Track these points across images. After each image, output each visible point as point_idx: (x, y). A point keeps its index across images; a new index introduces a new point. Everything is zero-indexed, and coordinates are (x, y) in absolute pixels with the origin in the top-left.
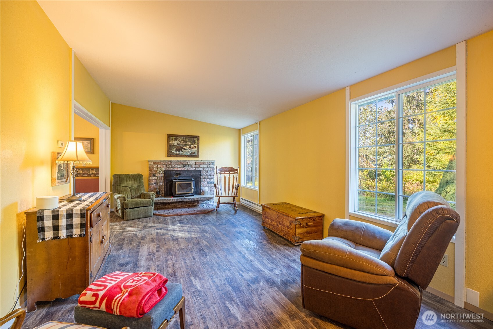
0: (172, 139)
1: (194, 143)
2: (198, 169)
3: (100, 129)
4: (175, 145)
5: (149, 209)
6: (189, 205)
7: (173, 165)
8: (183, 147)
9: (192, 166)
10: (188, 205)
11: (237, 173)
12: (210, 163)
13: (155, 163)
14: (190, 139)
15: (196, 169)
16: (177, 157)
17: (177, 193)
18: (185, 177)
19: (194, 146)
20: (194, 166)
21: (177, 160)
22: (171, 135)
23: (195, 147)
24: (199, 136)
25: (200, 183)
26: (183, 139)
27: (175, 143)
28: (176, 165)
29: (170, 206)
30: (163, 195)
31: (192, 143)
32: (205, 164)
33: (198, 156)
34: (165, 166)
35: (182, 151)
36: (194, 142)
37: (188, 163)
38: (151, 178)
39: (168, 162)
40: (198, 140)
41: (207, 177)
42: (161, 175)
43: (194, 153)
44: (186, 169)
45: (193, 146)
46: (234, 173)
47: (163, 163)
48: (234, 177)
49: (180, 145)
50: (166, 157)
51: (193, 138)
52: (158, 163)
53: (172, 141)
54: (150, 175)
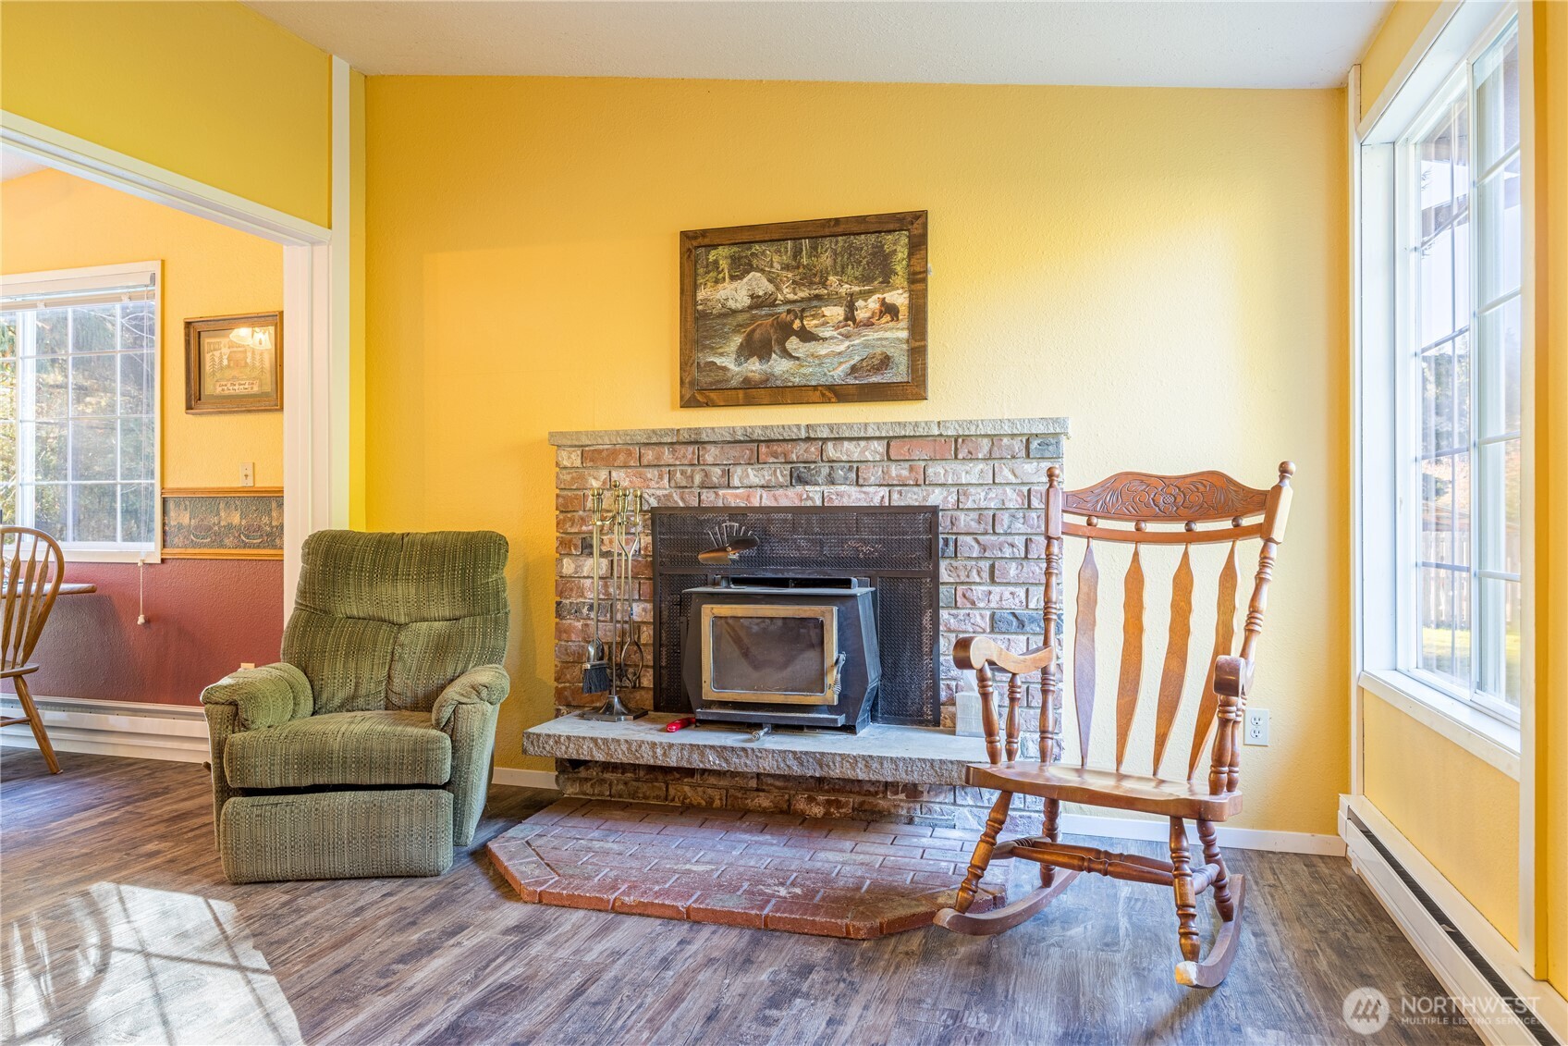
0: (716, 262)
1: (886, 282)
2: (912, 498)
3: (285, 247)
4: (734, 312)
5: (409, 811)
6: (838, 804)
7: (718, 471)
8: (797, 324)
9: (856, 472)
10: (829, 802)
11: (1265, 532)
12: (1018, 446)
13: (593, 455)
14: (851, 251)
15: (897, 501)
16: (750, 402)
17: (710, 692)
18: (803, 562)
19: (883, 302)
20: (873, 474)
21: (746, 424)
22: (704, 233)
23: (890, 310)
24: (925, 213)
25: (926, 620)
26: (797, 253)
27: (735, 294)
28: (739, 470)
29: (693, 787)
30: (647, 699)
31: (866, 279)
32: (971, 458)
33: (913, 388)
34: (661, 477)
35: (786, 354)
36: (880, 270)
37: (831, 451)
38: (568, 566)
39: (678, 443)
40: (918, 244)
41: (992, 567)
42: (633, 544)
43: (886, 362)
44: (813, 495)
45: (873, 303)
46: (1238, 533)
47: (649, 455)
48: (1228, 576)
49: (773, 305)
50: (673, 408)
51: (873, 238)
52: (614, 453)
53: (717, 282)
54: (565, 545)
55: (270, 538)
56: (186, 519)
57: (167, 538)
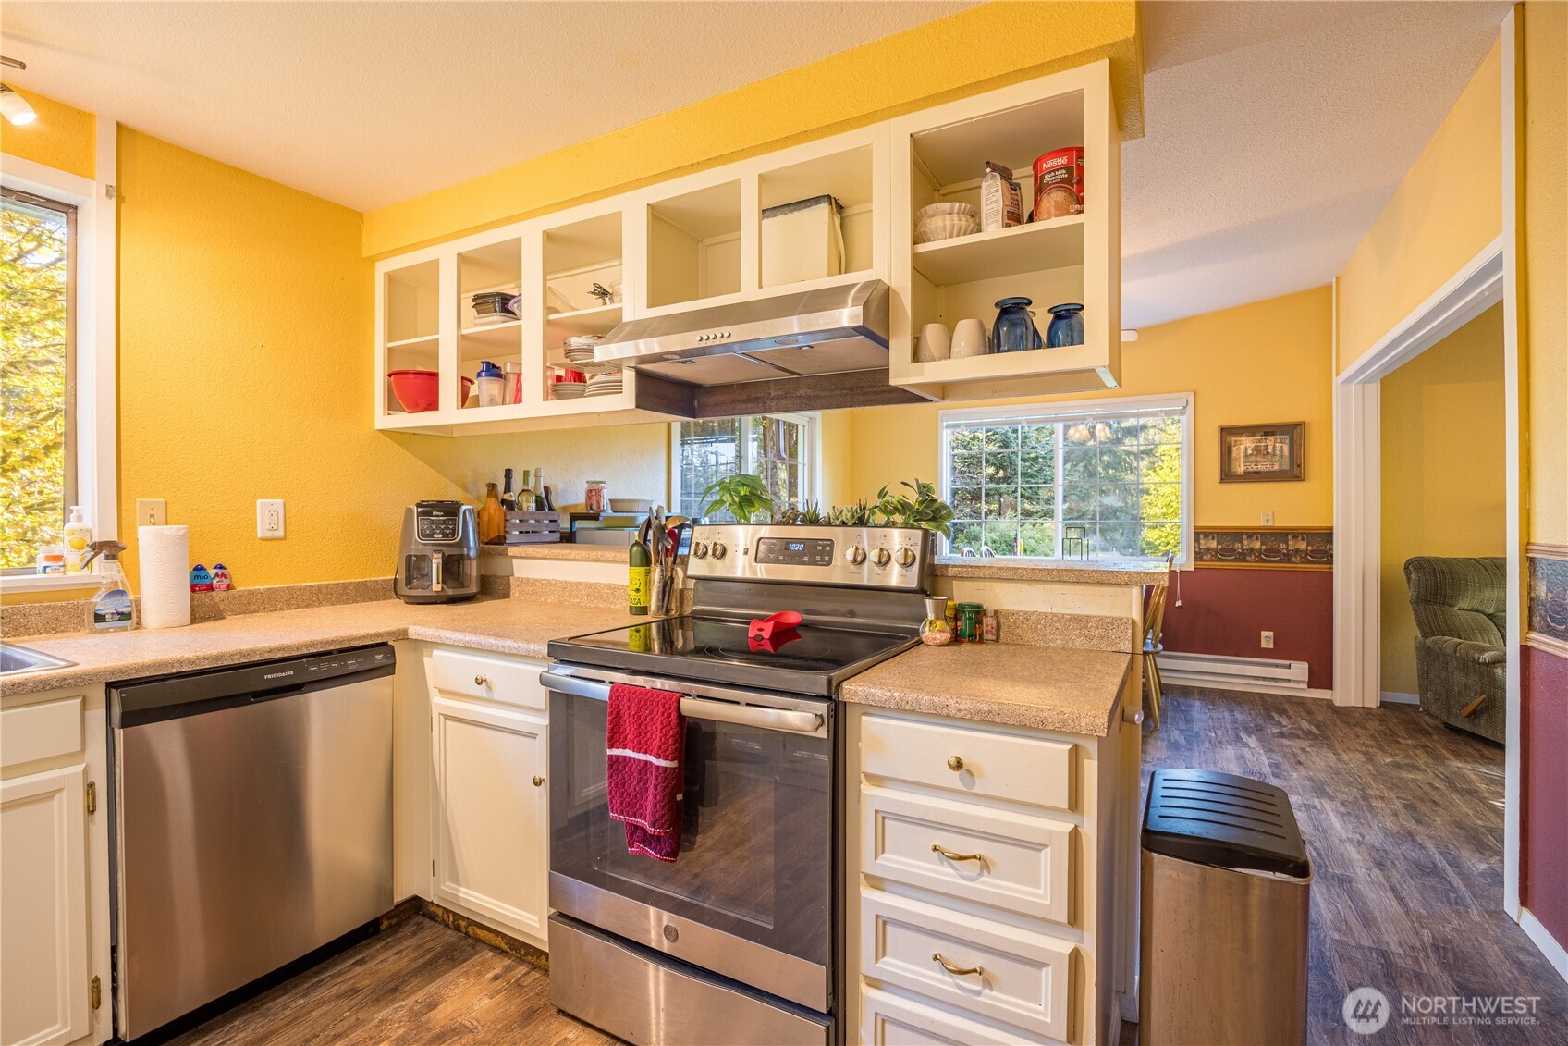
55: (1287, 557)
56: (1213, 544)
57: (1198, 556)
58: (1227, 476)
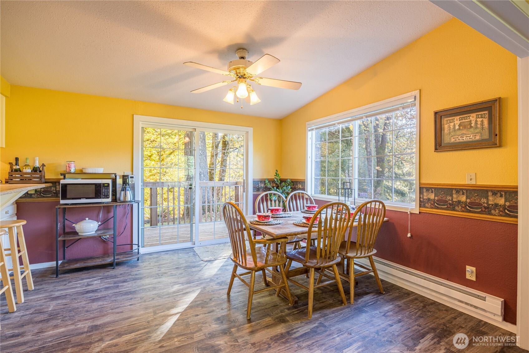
55: (488, 210)
56: (432, 196)
57: (422, 204)
58: (439, 146)
